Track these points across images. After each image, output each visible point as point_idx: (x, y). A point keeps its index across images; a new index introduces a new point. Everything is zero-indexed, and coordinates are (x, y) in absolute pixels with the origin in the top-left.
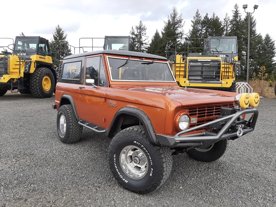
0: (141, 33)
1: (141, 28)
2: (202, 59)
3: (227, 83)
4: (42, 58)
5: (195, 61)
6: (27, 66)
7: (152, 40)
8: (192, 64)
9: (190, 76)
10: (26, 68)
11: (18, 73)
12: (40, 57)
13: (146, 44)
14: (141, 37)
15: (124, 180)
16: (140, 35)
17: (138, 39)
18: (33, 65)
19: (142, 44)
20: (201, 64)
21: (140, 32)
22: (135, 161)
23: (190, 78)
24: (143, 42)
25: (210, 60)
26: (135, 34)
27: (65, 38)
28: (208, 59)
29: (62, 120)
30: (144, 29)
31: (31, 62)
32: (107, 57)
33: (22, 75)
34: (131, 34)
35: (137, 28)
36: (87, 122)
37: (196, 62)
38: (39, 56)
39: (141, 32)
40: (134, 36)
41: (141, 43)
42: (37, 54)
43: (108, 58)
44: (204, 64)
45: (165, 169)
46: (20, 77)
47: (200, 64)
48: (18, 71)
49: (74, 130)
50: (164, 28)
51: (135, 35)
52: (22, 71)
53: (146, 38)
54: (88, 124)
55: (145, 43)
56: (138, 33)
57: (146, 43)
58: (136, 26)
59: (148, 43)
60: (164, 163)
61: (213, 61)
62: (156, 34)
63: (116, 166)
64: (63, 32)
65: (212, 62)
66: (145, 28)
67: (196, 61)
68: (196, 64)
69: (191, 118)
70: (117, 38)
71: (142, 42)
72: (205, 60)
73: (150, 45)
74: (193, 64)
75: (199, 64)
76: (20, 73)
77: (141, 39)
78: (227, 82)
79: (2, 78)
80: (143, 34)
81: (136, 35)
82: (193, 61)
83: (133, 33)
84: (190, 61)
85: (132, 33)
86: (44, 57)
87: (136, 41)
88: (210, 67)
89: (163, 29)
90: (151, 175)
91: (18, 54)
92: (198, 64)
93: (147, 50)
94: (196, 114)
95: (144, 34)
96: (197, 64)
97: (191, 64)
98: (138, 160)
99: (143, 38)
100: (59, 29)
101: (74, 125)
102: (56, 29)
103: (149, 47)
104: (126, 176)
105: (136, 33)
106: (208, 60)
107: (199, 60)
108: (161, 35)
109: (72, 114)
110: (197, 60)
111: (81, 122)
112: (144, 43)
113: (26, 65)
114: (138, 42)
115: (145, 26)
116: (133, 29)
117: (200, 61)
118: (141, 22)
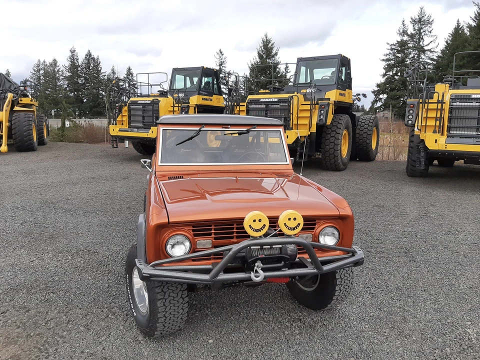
0: (422, 31)
1: (423, 22)
4: (206, 99)
5: (464, 99)
7: (447, 42)
8: (457, 104)
9: (453, 129)
12: (203, 99)
13: (432, 52)
14: (422, 39)
16: (420, 34)
17: (416, 42)
19: (424, 51)
20: (477, 104)
21: (419, 30)
23: (452, 132)
24: (426, 48)
26: (409, 33)
27: (276, 54)
30: (429, 23)
31: (189, 107)
34: (401, 34)
35: (414, 22)
37: (466, 99)
38: (201, 97)
39: (422, 28)
40: (406, 38)
41: (422, 50)
42: (199, 94)
43: (163, 130)
50: (473, 16)
51: (408, 35)
53: (432, 39)
55: (429, 50)
56: (414, 30)
57: (432, 50)
58: (412, 19)
59: (436, 50)
62: (455, 28)
64: (272, 45)
66: (430, 20)
67: (468, 98)
68: (466, 104)
69: (196, 240)
70: (318, 59)
71: (422, 47)
73: (443, 51)
74: (460, 104)
75: (474, 104)
77: (421, 43)
80: (425, 31)
81: (412, 36)
82: (461, 99)
83: (404, 33)
84: (454, 97)
85: (401, 31)
87: (410, 47)
89: (473, 17)
91: (176, 95)
92: (471, 104)
93: (435, 63)
95: (427, 32)
96: (469, 104)
97: (455, 104)
99: (427, 40)
100: (267, 40)
102: (263, 41)
103: (439, 57)
104: (135, 307)
105: (410, 30)
107: (473, 96)
108: (466, 31)
110: (470, 96)
112: (428, 50)
114: (414, 48)
115: (429, 17)
116: (404, 25)
117: (475, 99)
118: (422, 9)
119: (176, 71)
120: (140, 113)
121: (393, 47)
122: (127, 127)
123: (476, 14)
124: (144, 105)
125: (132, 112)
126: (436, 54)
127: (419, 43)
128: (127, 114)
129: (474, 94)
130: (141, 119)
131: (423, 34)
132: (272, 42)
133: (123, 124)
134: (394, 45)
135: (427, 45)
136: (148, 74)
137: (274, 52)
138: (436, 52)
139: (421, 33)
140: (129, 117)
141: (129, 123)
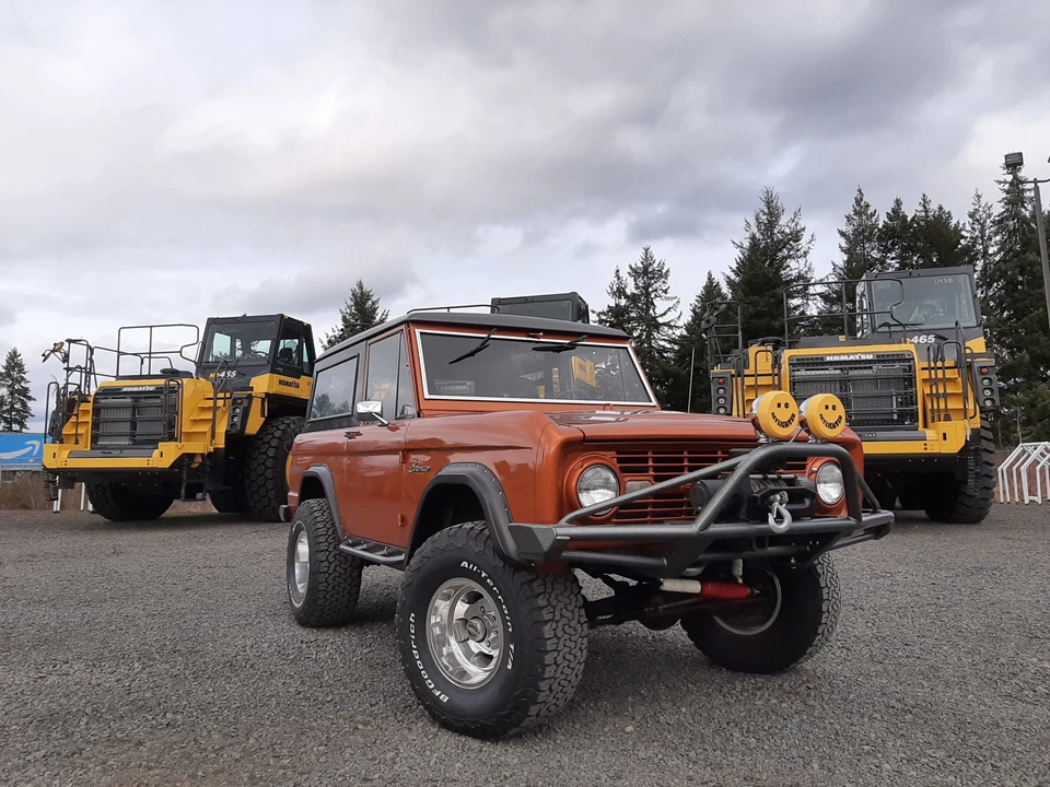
0: (650, 290)
1: (651, 273)
2: (839, 355)
3: (945, 438)
4: (287, 384)
5: (813, 364)
6: (238, 410)
7: (694, 311)
8: (802, 373)
10: (233, 417)
11: (209, 435)
12: (281, 382)
13: (671, 327)
14: (653, 304)
15: (438, 693)
16: (648, 294)
17: (642, 309)
18: (256, 406)
19: (657, 326)
20: (838, 372)
21: (646, 287)
22: (471, 629)
24: (660, 320)
25: (870, 357)
26: (628, 292)
28: (862, 353)
29: (303, 548)
30: (662, 275)
31: (250, 398)
32: (418, 331)
33: (221, 443)
34: (614, 294)
35: (635, 273)
36: (365, 542)
37: (817, 364)
38: (277, 377)
39: (650, 285)
40: (623, 302)
41: (653, 325)
42: (273, 371)
43: (421, 333)
44: (852, 373)
45: (550, 645)
46: (212, 450)
47: (832, 372)
48: (206, 428)
49: (333, 576)
50: (734, 266)
51: (626, 297)
52: (222, 428)
53: (670, 304)
54: (365, 546)
55: (667, 324)
56: (637, 288)
57: (672, 324)
58: (631, 267)
59: (680, 323)
60: (546, 622)
61: (882, 359)
62: (705, 288)
63: (415, 652)
64: (373, 303)
65: (879, 362)
66: (664, 271)
67: (819, 363)
68: (818, 372)
69: (626, 479)
70: (533, 301)
71: (654, 319)
72: (852, 358)
73: (688, 327)
74: (808, 372)
76: (213, 437)
77: (651, 311)
78: (944, 434)
79: (156, 453)
80: (656, 290)
81: (633, 298)
82: (808, 364)
83: (620, 292)
84: (795, 362)
85: (615, 289)
86: (296, 380)
87: (633, 319)
88: (875, 380)
89: (734, 268)
90: (509, 667)
91: (212, 375)
92: (827, 372)
93: (676, 347)
94: (645, 470)
95: (660, 292)
96: (822, 372)
97: (799, 373)
98: (479, 626)
99: (660, 305)
100: (362, 293)
101: (331, 560)
102: (353, 295)
103: (682, 336)
104: (442, 684)
105: (631, 289)
106: (863, 357)
107: (829, 359)
108: (725, 289)
109: (328, 525)
110: (822, 359)
111: (349, 545)
112: (664, 324)
113: (234, 409)
114: (640, 319)
115: (662, 265)
116: (619, 279)
117: (831, 363)
118: (647, 250)
119: (215, 325)
120: (127, 415)
121: (604, 317)
122: (89, 449)
123: (738, 263)
124: (136, 396)
125: (104, 414)
126: (678, 332)
127: (648, 311)
128: (89, 418)
129: (829, 355)
130: (126, 428)
131: (653, 296)
132: (374, 299)
133: (77, 442)
134: (603, 313)
135: (662, 315)
136: (151, 327)
137: (378, 318)
138: (678, 327)
139: (650, 294)
140: (95, 425)
141: (95, 439)
